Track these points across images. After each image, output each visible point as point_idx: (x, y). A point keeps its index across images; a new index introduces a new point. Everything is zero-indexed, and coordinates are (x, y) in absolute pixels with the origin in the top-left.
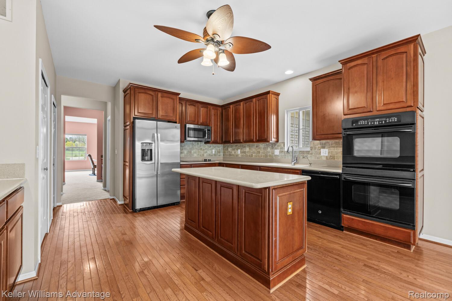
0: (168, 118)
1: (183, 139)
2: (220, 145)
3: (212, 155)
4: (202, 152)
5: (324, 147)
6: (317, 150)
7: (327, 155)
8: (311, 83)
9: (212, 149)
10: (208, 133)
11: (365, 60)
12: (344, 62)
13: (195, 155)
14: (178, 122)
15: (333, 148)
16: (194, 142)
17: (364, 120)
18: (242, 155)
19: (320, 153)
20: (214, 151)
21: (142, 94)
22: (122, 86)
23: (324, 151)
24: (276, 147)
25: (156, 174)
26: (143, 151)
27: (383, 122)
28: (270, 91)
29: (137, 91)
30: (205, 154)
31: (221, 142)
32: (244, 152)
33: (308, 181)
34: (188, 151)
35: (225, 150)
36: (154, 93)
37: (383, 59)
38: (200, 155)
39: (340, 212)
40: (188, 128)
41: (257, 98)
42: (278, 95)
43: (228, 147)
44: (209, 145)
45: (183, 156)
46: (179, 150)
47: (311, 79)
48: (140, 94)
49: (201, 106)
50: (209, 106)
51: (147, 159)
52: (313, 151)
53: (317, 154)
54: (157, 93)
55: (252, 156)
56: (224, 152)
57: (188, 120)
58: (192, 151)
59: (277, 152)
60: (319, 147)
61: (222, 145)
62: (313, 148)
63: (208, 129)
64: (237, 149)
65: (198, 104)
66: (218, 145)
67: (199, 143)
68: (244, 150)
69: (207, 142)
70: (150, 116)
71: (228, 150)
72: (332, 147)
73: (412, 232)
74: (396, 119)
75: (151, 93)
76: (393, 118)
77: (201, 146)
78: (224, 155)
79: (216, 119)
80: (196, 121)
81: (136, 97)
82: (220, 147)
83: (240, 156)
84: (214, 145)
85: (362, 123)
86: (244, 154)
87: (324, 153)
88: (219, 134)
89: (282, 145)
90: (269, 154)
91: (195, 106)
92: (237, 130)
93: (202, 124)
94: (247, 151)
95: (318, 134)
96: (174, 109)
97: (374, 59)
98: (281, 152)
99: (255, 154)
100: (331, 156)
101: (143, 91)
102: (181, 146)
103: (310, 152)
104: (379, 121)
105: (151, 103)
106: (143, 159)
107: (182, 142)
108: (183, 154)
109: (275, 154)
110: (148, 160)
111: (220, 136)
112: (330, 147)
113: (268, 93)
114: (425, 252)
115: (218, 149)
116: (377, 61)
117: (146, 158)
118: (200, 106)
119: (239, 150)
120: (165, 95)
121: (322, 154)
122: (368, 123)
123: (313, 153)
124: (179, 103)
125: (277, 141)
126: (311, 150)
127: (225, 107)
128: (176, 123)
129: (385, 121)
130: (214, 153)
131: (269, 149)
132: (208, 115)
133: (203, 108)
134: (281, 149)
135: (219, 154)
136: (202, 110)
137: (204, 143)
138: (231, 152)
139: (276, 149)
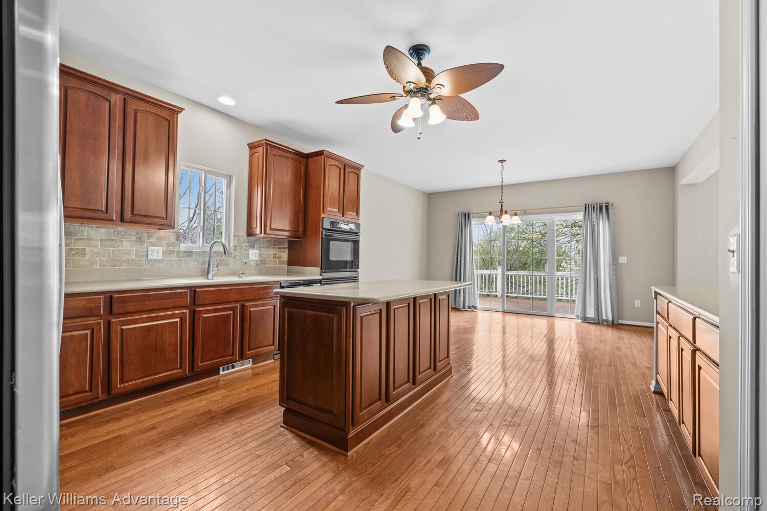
5: (253, 247)
6: (243, 251)
7: (257, 259)
15: (265, 249)
19: (248, 257)
23: (254, 253)
24: (153, 240)
52: (238, 253)
53: (243, 257)
59: (156, 253)
60: (246, 247)
62: (238, 247)
72: (263, 247)
87: (253, 256)
89: (173, 237)
90: (126, 256)
98: (170, 254)
100: (261, 260)
103: (233, 254)
109: (150, 257)
112: (260, 247)
121: (250, 258)
123: (236, 256)
126: (235, 250)
131: (126, 244)
134: (168, 245)
139: (153, 245)
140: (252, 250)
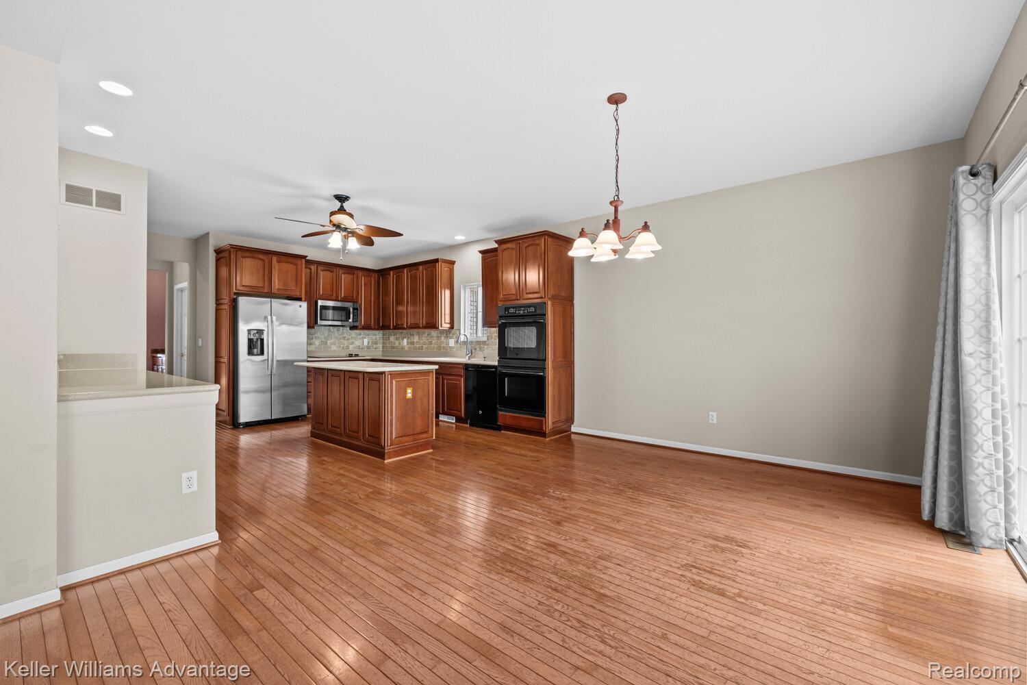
0: (288, 293)
1: (312, 323)
2: (377, 332)
3: (362, 348)
4: (346, 343)
6: (493, 340)
8: (480, 255)
9: (363, 338)
10: (353, 313)
12: (500, 242)
13: (334, 348)
14: (303, 299)
16: (331, 327)
17: (514, 308)
18: (409, 348)
20: (366, 341)
21: (248, 260)
22: (212, 244)
24: (451, 335)
25: (269, 373)
26: (250, 341)
28: (439, 258)
29: (240, 256)
30: (351, 346)
31: (376, 327)
32: (412, 343)
33: (436, 370)
34: (322, 341)
35: (385, 339)
36: (266, 257)
37: (526, 248)
38: (343, 348)
39: (496, 409)
40: (321, 306)
41: (424, 266)
42: (453, 263)
43: (390, 335)
44: (358, 331)
45: (313, 349)
46: (305, 339)
47: (480, 252)
48: (244, 259)
49: (343, 271)
50: (356, 272)
51: (255, 353)
52: (490, 341)
53: (493, 345)
54: (270, 256)
55: (422, 349)
56: (384, 343)
57: (321, 293)
58: (328, 342)
59: (452, 342)
61: (381, 331)
62: (490, 337)
63: (355, 307)
64: (403, 339)
65: (338, 268)
66: (374, 332)
67: (341, 328)
68: (412, 340)
69: (353, 328)
70: (259, 290)
71: (389, 340)
72: (494, 336)
73: (544, 419)
74: (534, 309)
75: (261, 256)
77: (343, 333)
78: (383, 348)
79: (369, 291)
80: (334, 295)
81: (238, 264)
82: (378, 335)
83: (406, 349)
84: (367, 332)
85: (512, 311)
86: (412, 346)
88: (374, 314)
89: (458, 333)
90: (443, 345)
91: (332, 272)
92: (400, 308)
93: (343, 300)
94: (415, 341)
95: (487, 320)
96: (297, 278)
97: (520, 245)
98: (457, 343)
99: (426, 346)
101: (249, 254)
102: (309, 333)
103: (487, 343)
104: (523, 311)
105: (262, 272)
106: (250, 353)
107: (310, 326)
108: (313, 346)
109: (450, 345)
110: (257, 355)
111: (375, 318)
113: (436, 261)
114: (576, 444)
115: (374, 337)
116: (522, 247)
117: (255, 350)
118: (341, 271)
119: (405, 340)
120: (284, 258)
122: (516, 311)
123: (489, 344)
124: (306, 268)
125: (452, 327)
126: (488, 340)
127: (383, 273)
128: (299, 299)
129: (527, 311)
130: (366, 344)
131: (443, 338)
132: (355, 286)
133: (346, 275)
134: (456, 338)
135: (375, 346)
136: (345, 278)
137: (348, 328)
138: (394, 343)
139: (450, 338)
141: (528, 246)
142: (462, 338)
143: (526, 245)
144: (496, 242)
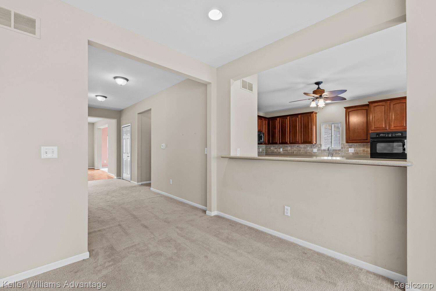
3: (260, 153)
5: (351, 147)
6: (346, 149)
7: (353, 152)
8: (344, 109)
9: (260, 148)
10: (263, 137)
11: (384, 103)
12: (371, 103)
15: (357, 148)
17: (383, 134)
19: (348, 151)
24: (314, 147)
27: (394, 135)
28: (313, 112)
35: (268, 149)
37: (394, 104)
41: (302, 115)
42: (316, 113)
43: (270, 146)
50: (262, 119)
52: (343, 149)
53: (346, 151)
56: (266, 150)
59: (315, 150)
60: (347, 147)
61: (265, 145)
64: (280, 148)
68: (286, 149)
71: (270, 149)
74: (400, 134)
76: (399, 134)
78: (266, 152)
79: (266, 127)
86: (286, 152)
87: (351, 151)
88: (267, 137)
89: (320, 146)
90: (309, 151)
94: (288, 149)
95: (350, 140)
97: (389, 103)
98: (318, 150)
99: (296, 152)
100: (356, 153)
104: (391, 135)
109: (314, 151)
111: (267, 139)
112: (355, 147)
113: (311, 113)
115: (263, 148)
116: (390, 105)
121: (349, 151)
122: (385, 135)
123: (343, 151)
125: (316, 143)
126: (342, 149)
127: (272, 119)
129: (395, 135)
130: (261, 151)
131: (308, 148)
132: (262, 125)
134: (318, 148)
138: (274, 150)
139: (315, 148)
140: (351, 149)
141: (395, 104)
142: (323, 148)
143: (394, 103)
144: (368, 102)
